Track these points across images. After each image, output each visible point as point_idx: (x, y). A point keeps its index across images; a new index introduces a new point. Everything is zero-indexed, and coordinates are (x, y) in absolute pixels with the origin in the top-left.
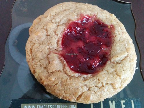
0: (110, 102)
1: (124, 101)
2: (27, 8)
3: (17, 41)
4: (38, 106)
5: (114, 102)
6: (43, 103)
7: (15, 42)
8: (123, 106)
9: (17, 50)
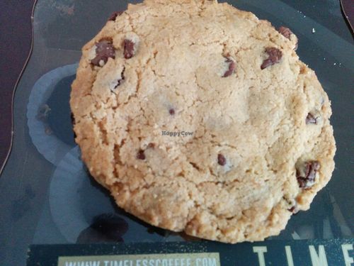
0: (312, 248)
1: (350, 247)
2: (73, 7)
3: (47, 106)
5: (321, 248)
6: (122, 254)
7: (42, 111)
8: (348, 260)
9: (48, 131)
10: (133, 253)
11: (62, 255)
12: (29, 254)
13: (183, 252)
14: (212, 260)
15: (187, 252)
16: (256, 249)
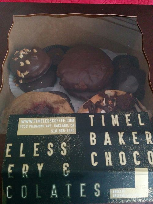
0: (112, 116)
4: (35, 120)
6: (40, 117)
8: (127, 120)
10: (44, 117)
11: (20, 118)
12: (10, 117)
13: (62, 117)
14: (73, 119)
15: (64, 117)
16: (90, 116)
